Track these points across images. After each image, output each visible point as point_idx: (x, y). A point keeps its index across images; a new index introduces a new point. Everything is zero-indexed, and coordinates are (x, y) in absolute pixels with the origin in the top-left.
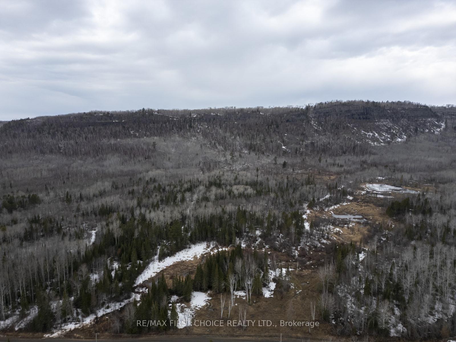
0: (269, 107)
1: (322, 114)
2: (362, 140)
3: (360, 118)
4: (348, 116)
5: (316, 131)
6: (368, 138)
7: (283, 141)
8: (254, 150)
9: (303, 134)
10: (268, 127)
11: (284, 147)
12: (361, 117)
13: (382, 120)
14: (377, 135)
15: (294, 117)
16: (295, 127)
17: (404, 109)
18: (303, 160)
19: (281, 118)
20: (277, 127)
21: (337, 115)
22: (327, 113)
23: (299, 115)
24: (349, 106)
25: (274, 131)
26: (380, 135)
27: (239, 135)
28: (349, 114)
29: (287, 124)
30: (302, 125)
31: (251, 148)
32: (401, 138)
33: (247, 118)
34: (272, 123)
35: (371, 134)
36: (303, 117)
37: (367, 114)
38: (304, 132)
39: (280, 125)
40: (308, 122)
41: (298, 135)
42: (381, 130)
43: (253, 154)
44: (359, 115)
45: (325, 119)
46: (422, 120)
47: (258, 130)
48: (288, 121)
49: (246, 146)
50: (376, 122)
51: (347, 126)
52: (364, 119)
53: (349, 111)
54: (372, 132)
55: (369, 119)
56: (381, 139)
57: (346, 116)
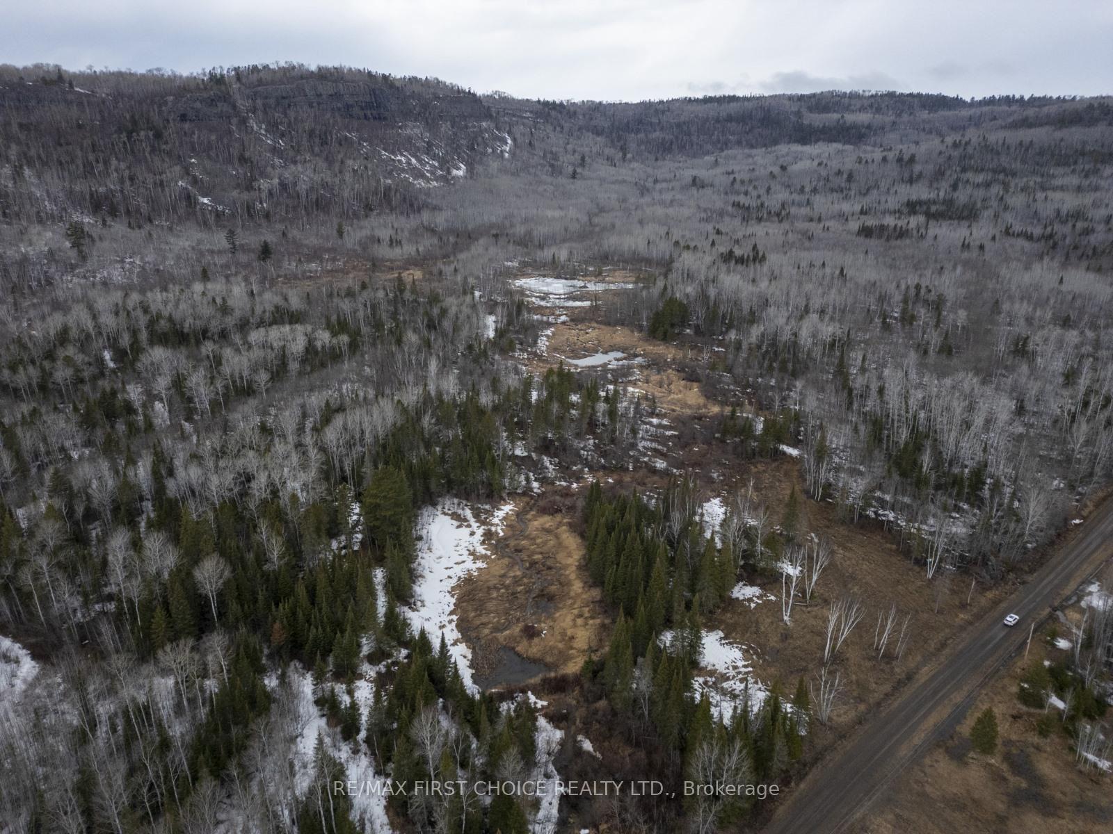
0: (90, 67)
1: (272, 101)
2: (390, 173)
3: (366, 117)
4: (339, 109)
5: (274, 150)
6: (403, 170)
7: (195, 181)
8: (113, 212)
9: (243, 160)
10: (129, 137)
11: (206, 201)
12: (369, 113)
13: (410, 124)
14: (414, 161)
15: (198, 105)
16: (213, 137)
17: (437, 98)
18: (284, 234)
19: (160, 106)
20: (158, 135)
21: (311, 106)
22: (284, 98)
23: (212, 102)
24: (335, 81)
25: (153, 150)
26: (419, 160)
27: (30, 163)
28: (339, 105)
29: (187, 126)
30: (230, 132)
31: (102, 206)
32: (458, 169)
33: (33, 103)
34: (134, 122)
35: (403, 160)
36: (222, 107)
37: (379, 106)
38: (247, 154)
39: (165, 127)
40: (243, 121)
41: (229, 161)
42: (418, 149)
43: (119, 227)
44: (362, 109)
45: (285, 114)
46: (475, 127)
47: (93, 146)
48: (183, 118)
49: (75, 200)
50: (400, 127)
51: (346, 138)
52: (375, 118)
53: (336, 96)
54: (402, 155)
55: (385, 119)
56: (427, 171)
57: (333, 109)
